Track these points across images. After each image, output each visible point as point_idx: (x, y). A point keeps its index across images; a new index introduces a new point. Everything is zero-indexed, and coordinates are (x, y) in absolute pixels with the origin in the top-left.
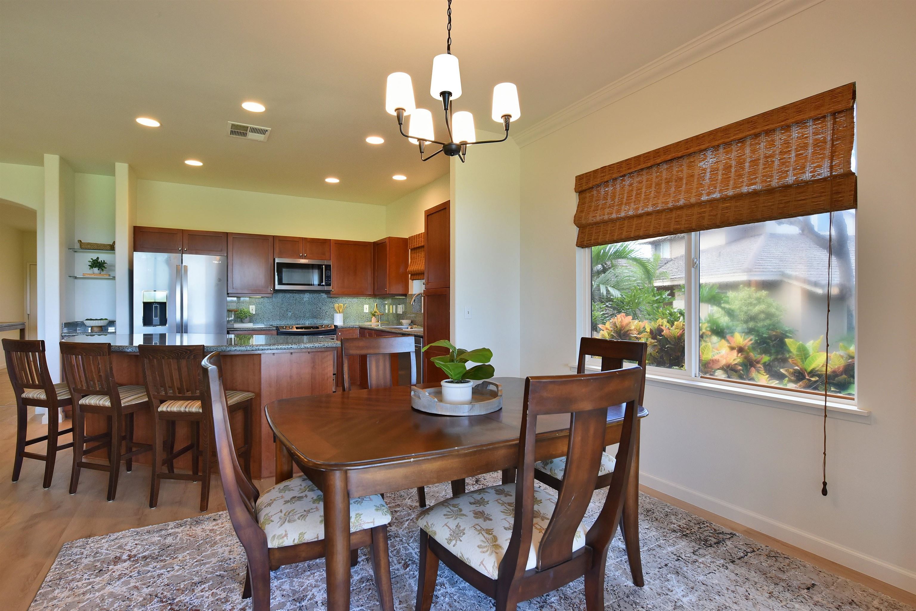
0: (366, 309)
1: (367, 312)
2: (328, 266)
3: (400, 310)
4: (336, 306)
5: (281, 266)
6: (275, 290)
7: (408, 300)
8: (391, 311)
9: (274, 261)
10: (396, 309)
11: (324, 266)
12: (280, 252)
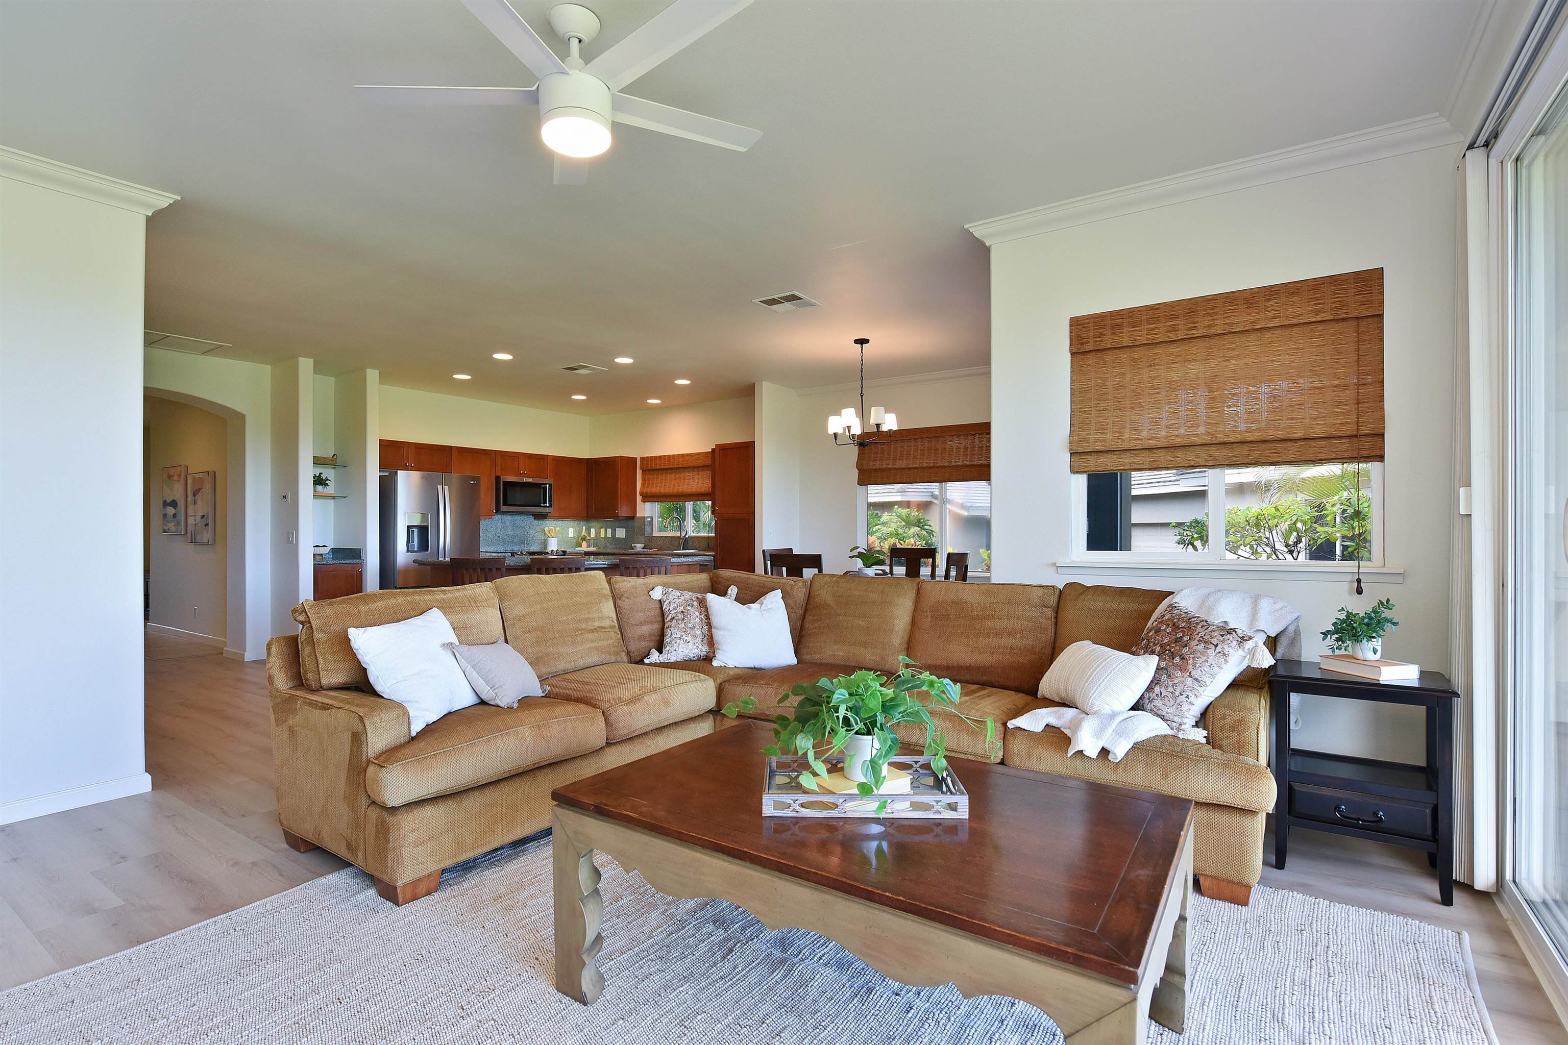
0: (571, 533)
1: (572, 536)
2: (551, 485)
3: (621, 533)
4: (546, 529)
5: (507, 484)
6: (498, 510)
7: (636, 523)
8: (602, 535)
9: (498, 479)
10: (614, 533)
11: (548, 486)
12: (502, 469)
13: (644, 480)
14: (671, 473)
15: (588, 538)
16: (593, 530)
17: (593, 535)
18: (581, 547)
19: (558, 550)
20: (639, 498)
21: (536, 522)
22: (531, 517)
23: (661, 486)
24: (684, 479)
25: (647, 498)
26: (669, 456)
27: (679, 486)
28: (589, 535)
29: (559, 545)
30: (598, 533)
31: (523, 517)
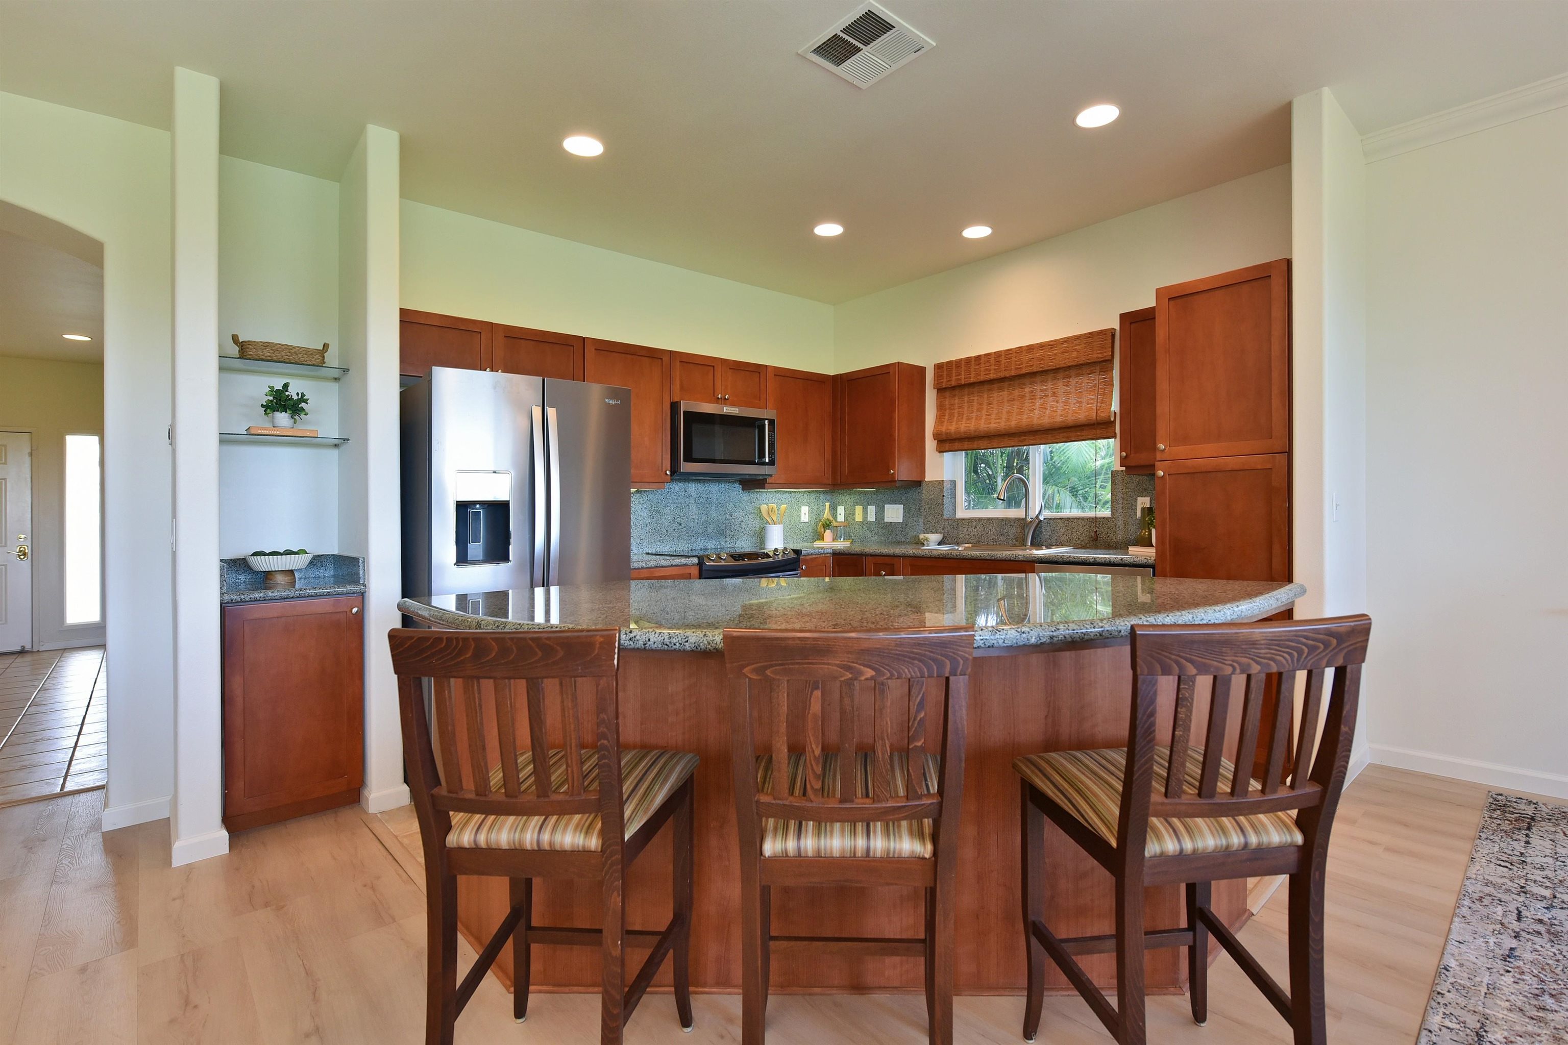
0: (805, 513)
1: (807, 520)
2: (771, 422)
3: (894, 513)
4: (764, 508)
5: (692, 417)
6: (675, 473)
7: (925, 493)
8: (859, 517)
9: (674, 407)
10: (880, 512)
11: (766, 421)
12: (682, 388)
13: (941, 407)
14: (1001, 389)
15: (834, 524)
16: (841, 510)
17: (841, 518)
18: (822, 539)
19: (785, 549)
20: (930, 444)
21: (746, 497)
22: (736, 485)
23: (978, 418)
24: (1033, 398)
25: (946, 443)
26: (998, 354)
27: (1021, 413)
28: (835, 516)
29: (785, 539)
30: (850, 515)
31: (723, 486)
